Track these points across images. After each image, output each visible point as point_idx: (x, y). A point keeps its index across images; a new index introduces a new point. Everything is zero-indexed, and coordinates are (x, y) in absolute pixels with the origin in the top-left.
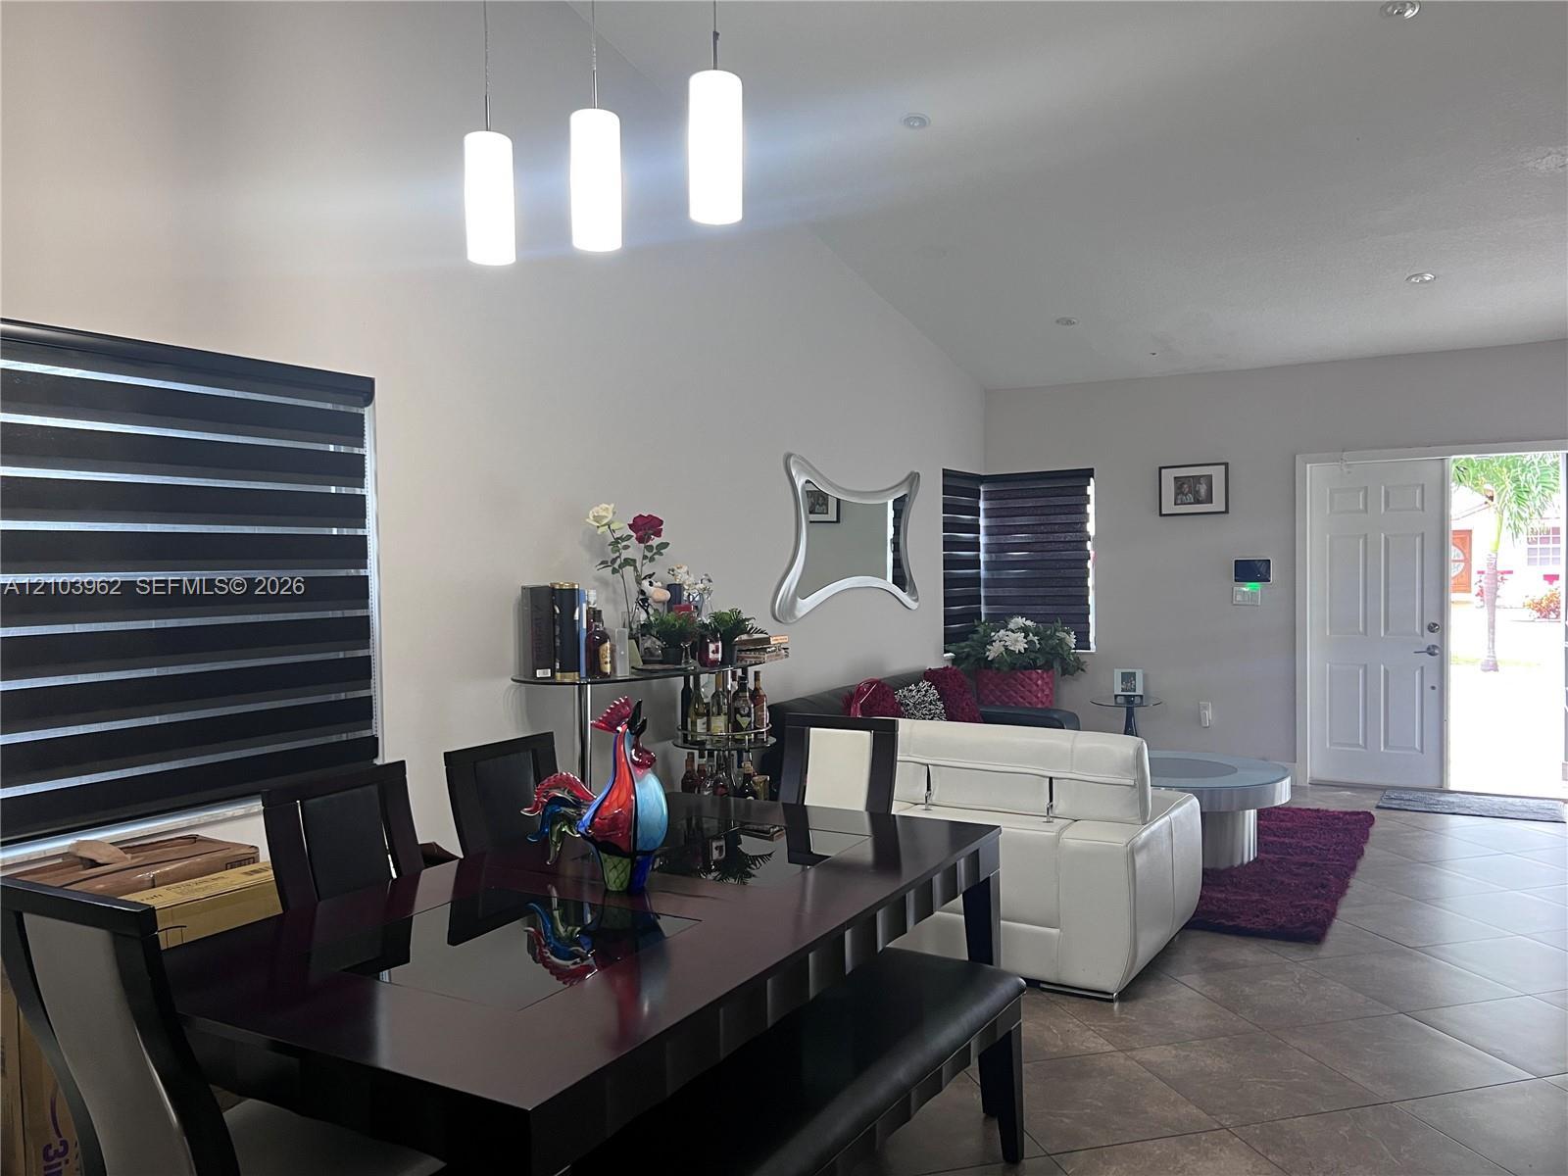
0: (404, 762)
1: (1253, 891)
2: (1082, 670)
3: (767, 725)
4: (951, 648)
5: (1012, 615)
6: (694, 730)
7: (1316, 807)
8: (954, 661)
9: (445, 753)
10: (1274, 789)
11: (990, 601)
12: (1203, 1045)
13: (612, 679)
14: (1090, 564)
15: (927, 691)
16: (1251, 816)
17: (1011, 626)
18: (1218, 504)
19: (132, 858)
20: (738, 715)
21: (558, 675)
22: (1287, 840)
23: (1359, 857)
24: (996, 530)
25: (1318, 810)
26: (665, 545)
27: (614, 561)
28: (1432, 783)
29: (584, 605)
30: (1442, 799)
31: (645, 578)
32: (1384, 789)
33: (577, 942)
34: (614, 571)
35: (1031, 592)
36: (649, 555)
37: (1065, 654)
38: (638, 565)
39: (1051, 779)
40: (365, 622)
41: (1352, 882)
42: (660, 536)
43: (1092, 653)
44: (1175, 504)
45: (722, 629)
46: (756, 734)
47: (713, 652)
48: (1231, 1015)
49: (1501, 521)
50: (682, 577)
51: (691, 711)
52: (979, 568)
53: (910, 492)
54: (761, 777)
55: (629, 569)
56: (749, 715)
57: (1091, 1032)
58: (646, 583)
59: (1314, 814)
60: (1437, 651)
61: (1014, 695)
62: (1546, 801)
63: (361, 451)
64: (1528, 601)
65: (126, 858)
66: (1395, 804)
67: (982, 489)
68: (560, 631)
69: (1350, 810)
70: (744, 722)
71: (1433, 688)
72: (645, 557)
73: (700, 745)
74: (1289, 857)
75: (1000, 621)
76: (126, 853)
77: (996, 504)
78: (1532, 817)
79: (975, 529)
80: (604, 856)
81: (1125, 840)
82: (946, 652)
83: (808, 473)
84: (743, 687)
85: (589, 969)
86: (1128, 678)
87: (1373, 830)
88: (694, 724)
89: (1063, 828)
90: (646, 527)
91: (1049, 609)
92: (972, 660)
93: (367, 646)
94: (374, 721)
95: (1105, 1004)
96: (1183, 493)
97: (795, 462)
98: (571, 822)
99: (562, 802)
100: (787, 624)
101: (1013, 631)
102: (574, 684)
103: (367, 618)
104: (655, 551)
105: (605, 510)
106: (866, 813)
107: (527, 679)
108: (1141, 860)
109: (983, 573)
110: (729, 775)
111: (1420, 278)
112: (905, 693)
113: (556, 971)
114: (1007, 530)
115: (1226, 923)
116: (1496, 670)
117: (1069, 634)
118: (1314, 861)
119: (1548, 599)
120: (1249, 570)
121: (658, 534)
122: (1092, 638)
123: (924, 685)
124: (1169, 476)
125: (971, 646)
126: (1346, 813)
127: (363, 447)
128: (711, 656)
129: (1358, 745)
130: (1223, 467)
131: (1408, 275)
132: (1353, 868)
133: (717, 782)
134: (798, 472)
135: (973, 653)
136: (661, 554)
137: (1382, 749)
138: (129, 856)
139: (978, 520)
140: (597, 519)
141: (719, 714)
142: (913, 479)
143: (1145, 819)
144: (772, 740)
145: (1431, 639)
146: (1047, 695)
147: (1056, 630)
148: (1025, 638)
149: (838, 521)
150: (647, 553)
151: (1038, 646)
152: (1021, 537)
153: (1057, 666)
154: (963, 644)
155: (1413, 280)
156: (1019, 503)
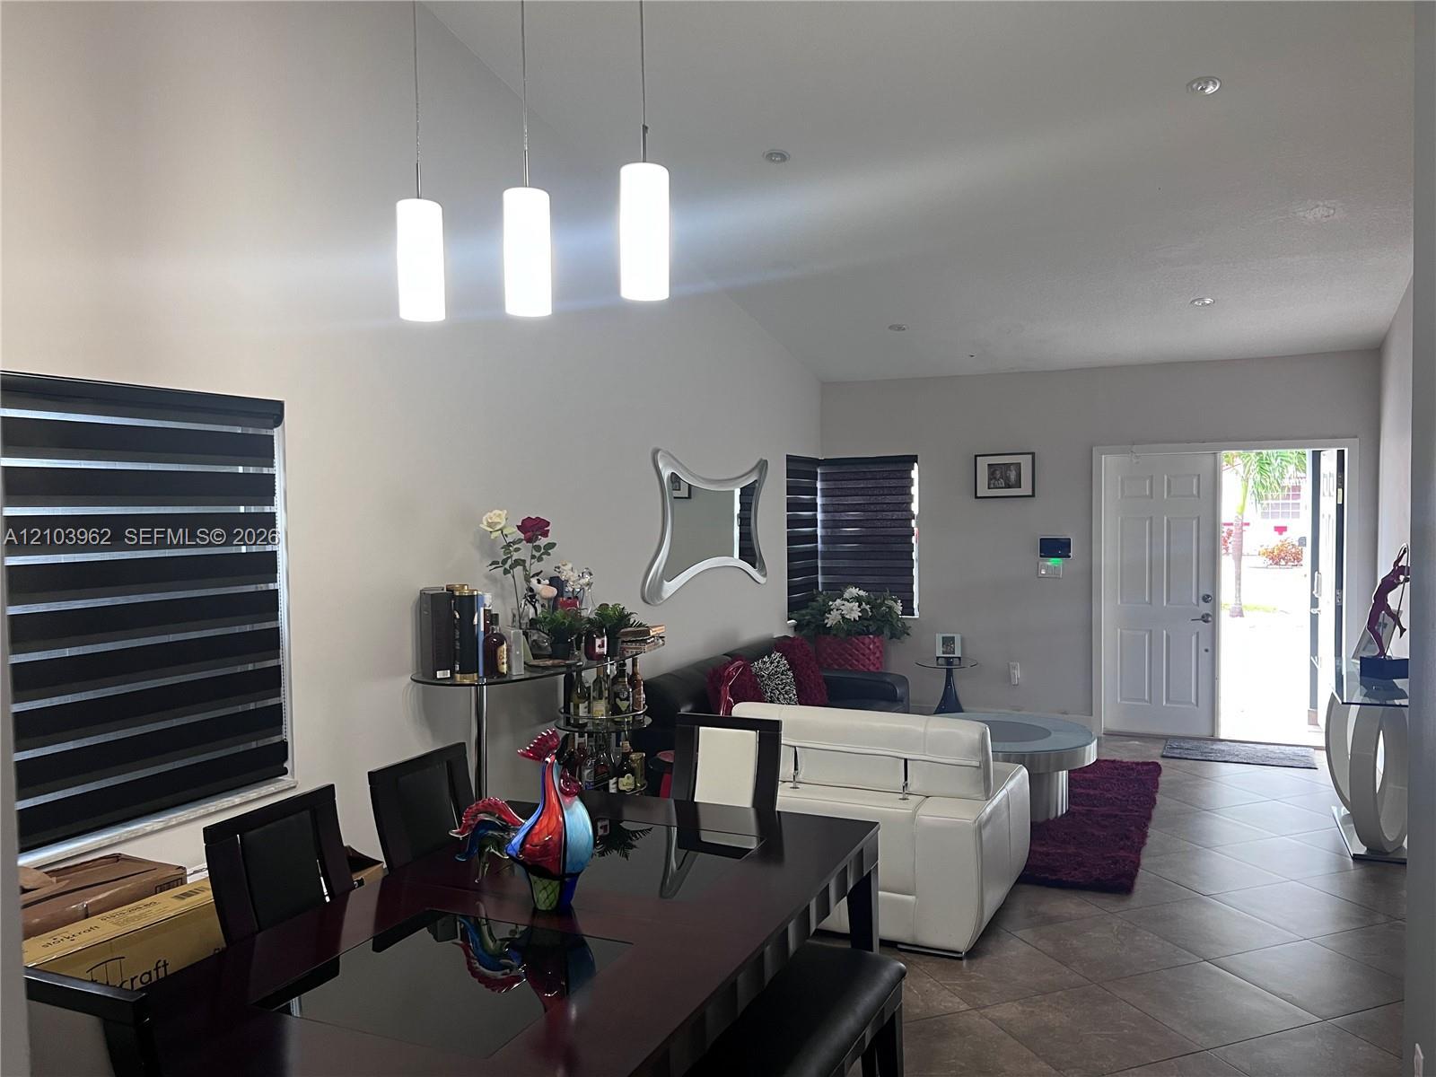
0: (333, 785)
1: (1069, 843)
2: (908, 634)
3: (644, 708)
4: (795, 615)
5: (847, 585)
6: (577, 714)
7: (1112, 759)
8: (796, 628)
9: (369, 773)
10: (1085, 750)
11: (826, 571)
12: (1045, 1000)
13: (507, 678)
14: (914, 539)
15: (778, 662)
16: (1063, 776)
17: (846, 595)
18: (1026, 489)
19: (58, 882)
20: (618, 700)
21: (458, 676)
22: (1092, 792)
23: (1153, 807)
24: (831, 509)
25: (1114, 762)
26: (552, 545)
27: (504, 562)
28: (1205, 733)
29: (482, 609)
30: (1215, 747)
31: (533, 577)
32: (1166, 738)
33: (506, 956)
34: (506, 571)
35: (864, 564)
36: (537, 554)
37: (894, 622)
38: (527, 564)
39: (906, 760)
40: (275, 634)
41: (1150, 831)
42: (547, 536)
43: (915, 619)
44: (989, 488)
45: (608, 626)
46: (634, 716)
47: (599, 646)
48: (1065, 969)
49: (1247, 487)
50: (567, 573)
51: (575, 696)
52: (817, 542)
53: (760, 478)
54: (638, 754)
55: (519, 569)
56: (627, 699)
57: (947, 991)
58: (534, 581)
59: (1112, 765)
60: (1210, 619)
61: (850, 658)
62: (1299, 748)
63: (271, 471)
64: (1262, 550)
65: (52, 883)
66: (1176, 753)
67: (819, 471)
68: (460, 635)
69: (1140, 760)
70: (623, 705)
71: (1207, 650)
72: (533, 557)
73: (581, 728)
74: (1096, 809)
75: (836, 590)
76: (51, 877)
77: (831, 485)
78: (1289, 764)
79: (813, 507)
80: (534, 878)
81: (974, 817)
82: (789, 619)
83: (672, 466)
84: (621, 672)
85: (518, 979)
86: (948, 642)
87: (1162, 779)
88: (577, 707)
89: (919, 805)
90: (534, 528)
91: (876, 579)
92: (813, 626)
93: (278, 657)
94: (284, 726)
95: (955, 962)
96: (995, 478)
97: (662, 456)
98: (501, 844)
99: (491, 825)
100: (656, 605)
101: (848, 601)
102: (473, 685)
103: (277, 630)
104: (542, 551)
105: (498, 516)
106: (752, 809)
107: (425, 678)
108: (986, 833)
109: (820, 546)
110: (609, 755)
111: (1202, 302)
112: (760, 665)
113: (483, 979)
114: (842, 508)
115: (1050, 877)
116: (1242, 615)
117: (896, 602)
118: (1117, 813)
119: (1279, 549)
120: (1054, 547)
121: (545, 534)
122: (915, 606)
123: (776, 656)
124: (983, 464)
125: (811, 615)
126: (1137, 764)
127: (272, 467)
128: (597, 650)
129: (1144, 700)
130: (1030, 456)
131: (1192, 299)
132: (1149, 818)
133: (598, 761)
134: (665, 465)
135: (813, 620)
136: (549, 554)
137: (1164, 703)
138: (54, 879)
139: (815, 499)
140: (490, 525)
141: (601, 699)
142: (762, 466)
143: (988, 794)
144: (648, 721)
145: (1205, 608)
146: (878, 658)
147: (885, 599)
148: (859, 607)
149: (689, 497)
150: (535, 553)
151: (870, 614)
152: (852, 515)
153: (887, 632)
154: (804, 612)
155: (1196, 303)
156: (851, 485)
